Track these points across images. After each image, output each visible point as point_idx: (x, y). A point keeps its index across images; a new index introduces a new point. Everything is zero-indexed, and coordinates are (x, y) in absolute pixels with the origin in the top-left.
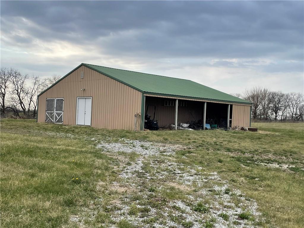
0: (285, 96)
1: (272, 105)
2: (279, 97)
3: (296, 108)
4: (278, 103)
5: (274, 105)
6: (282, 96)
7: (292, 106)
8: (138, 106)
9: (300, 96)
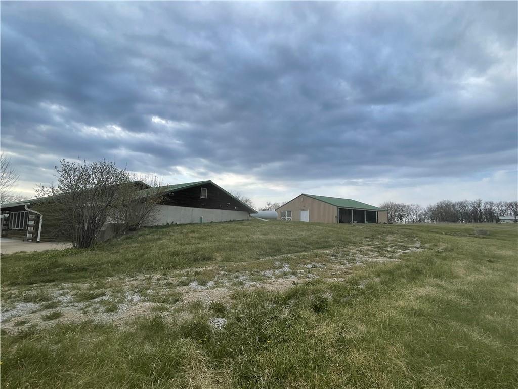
0: (407, 206)
1: (397, 214)
2: (402, 207)
3: (416, 215)
4: (402, 212)
5: (399, 213)
7: (412, 213)
8: (335, 212)
9: (418, 206)
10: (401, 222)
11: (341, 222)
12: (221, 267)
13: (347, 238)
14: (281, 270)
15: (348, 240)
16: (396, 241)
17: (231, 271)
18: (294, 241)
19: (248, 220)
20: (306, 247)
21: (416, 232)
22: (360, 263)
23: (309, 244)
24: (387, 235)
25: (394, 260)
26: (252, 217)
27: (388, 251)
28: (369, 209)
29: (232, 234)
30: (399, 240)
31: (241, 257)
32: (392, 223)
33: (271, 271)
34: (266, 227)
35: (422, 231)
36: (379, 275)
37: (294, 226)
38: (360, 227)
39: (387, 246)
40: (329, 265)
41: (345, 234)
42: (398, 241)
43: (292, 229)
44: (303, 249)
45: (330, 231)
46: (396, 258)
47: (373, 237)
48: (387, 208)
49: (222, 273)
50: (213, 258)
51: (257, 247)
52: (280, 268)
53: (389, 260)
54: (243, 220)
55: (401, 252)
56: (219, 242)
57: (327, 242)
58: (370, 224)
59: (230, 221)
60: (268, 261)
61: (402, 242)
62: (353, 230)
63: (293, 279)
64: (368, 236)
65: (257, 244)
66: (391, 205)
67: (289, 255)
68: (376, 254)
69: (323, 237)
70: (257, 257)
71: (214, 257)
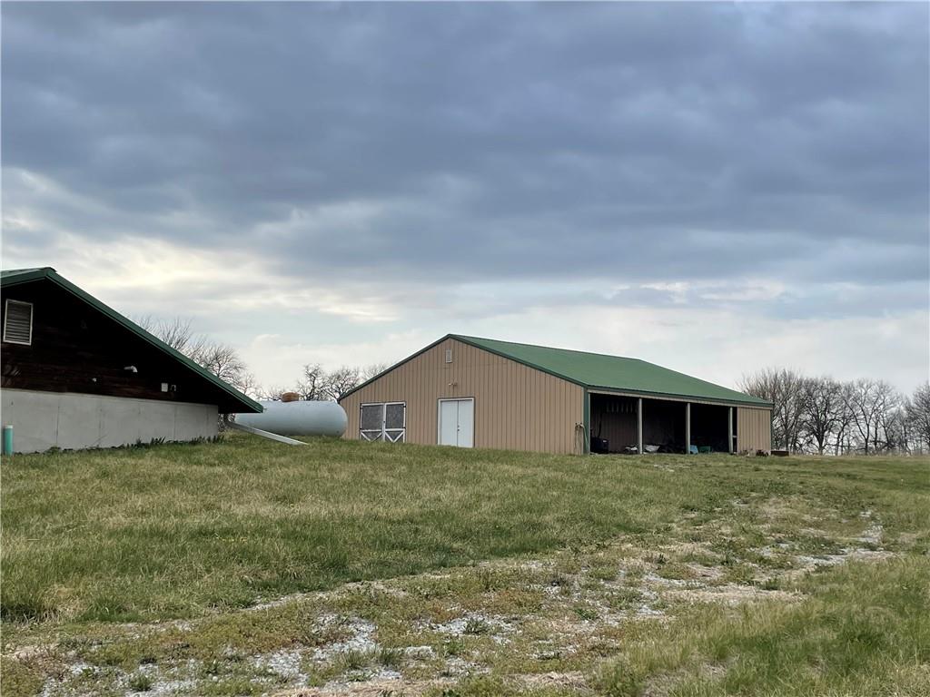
0: (842, 391)
1: (809, 417)
2: (825, 392)
3: (876, 424)
4: (825, 411)
5: (813, 415)
6: (836, 389)
7: (863, 417)
8: (576, 411)
9: (883, 389)
10: (821, 448)
11: (597, 446)
12: (75, 645)
13: (614, 513)
14: (337, 646)
15: (619, 519)
16: (795, 520)
17: (117, 661)
18: (405, 527)
19: (217, 440)
20: (449, 551)
21: (871, 487)
22: (655, 608)
23: (464, 538)
24: (764, 499)
25: (783, 593)
26: (233, 425)
27: (762, 560)
28: (706, 398)
29: (139, 501)
30: (807, 517)
31: (172, 597)
32: (786, 454)
33: (297, 653)
34: (291, 472)
35: (894, 485)
36: (721, 657)
37: (410, 465)
38: (669, 466)
39: (760, 540)
40: (535, 621)
41: (607, 494)
42: (804, 522)
43: (400, 477)
44: (437, 558)
45: (550, 484)
46: (789, 588)
47: (710, 506)
48: (770, 397)
49: (77, 669)
50: (41, 608)
51: (245, 555)
52: (333, 637)
53: (764, 594)
54: (194, 443)
55: (811, 562)
56: (77, 534)
57: (535, 526)
58: (705, 456)
59: (139, 445)
60: (286, 614)
61: (817, 525)
62: (639, 480)
63: (384, 686)
64: (694, 502)
65: (245, 540)
66: (788, 385)
67: (378, 585)
68: (717, 573)
69: (520, 508)
70: (243, 597)
71: (47, 602)
